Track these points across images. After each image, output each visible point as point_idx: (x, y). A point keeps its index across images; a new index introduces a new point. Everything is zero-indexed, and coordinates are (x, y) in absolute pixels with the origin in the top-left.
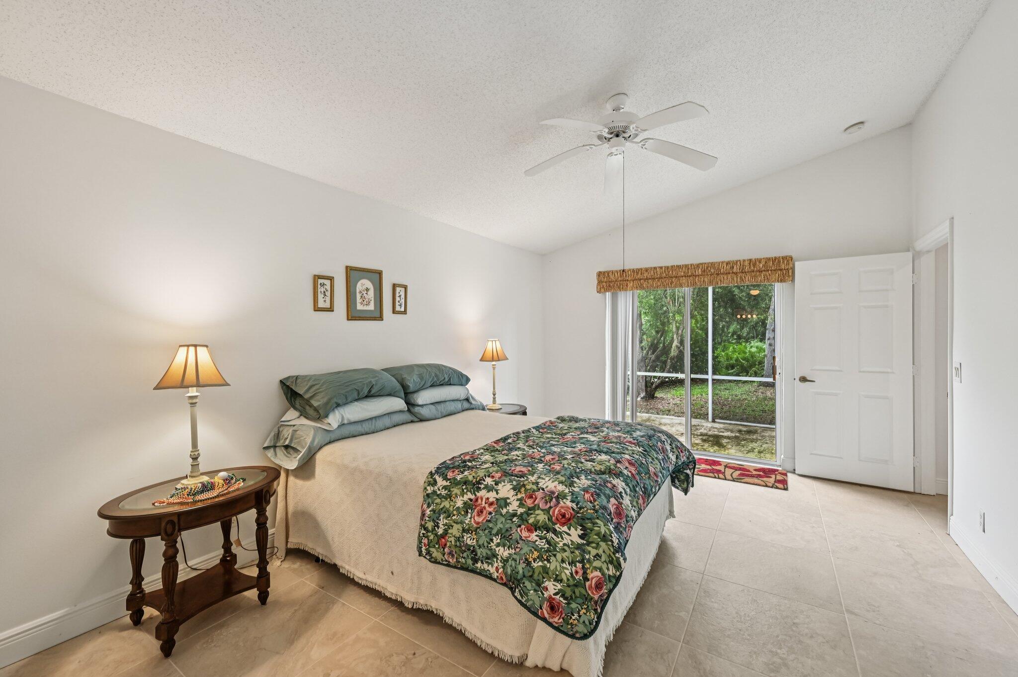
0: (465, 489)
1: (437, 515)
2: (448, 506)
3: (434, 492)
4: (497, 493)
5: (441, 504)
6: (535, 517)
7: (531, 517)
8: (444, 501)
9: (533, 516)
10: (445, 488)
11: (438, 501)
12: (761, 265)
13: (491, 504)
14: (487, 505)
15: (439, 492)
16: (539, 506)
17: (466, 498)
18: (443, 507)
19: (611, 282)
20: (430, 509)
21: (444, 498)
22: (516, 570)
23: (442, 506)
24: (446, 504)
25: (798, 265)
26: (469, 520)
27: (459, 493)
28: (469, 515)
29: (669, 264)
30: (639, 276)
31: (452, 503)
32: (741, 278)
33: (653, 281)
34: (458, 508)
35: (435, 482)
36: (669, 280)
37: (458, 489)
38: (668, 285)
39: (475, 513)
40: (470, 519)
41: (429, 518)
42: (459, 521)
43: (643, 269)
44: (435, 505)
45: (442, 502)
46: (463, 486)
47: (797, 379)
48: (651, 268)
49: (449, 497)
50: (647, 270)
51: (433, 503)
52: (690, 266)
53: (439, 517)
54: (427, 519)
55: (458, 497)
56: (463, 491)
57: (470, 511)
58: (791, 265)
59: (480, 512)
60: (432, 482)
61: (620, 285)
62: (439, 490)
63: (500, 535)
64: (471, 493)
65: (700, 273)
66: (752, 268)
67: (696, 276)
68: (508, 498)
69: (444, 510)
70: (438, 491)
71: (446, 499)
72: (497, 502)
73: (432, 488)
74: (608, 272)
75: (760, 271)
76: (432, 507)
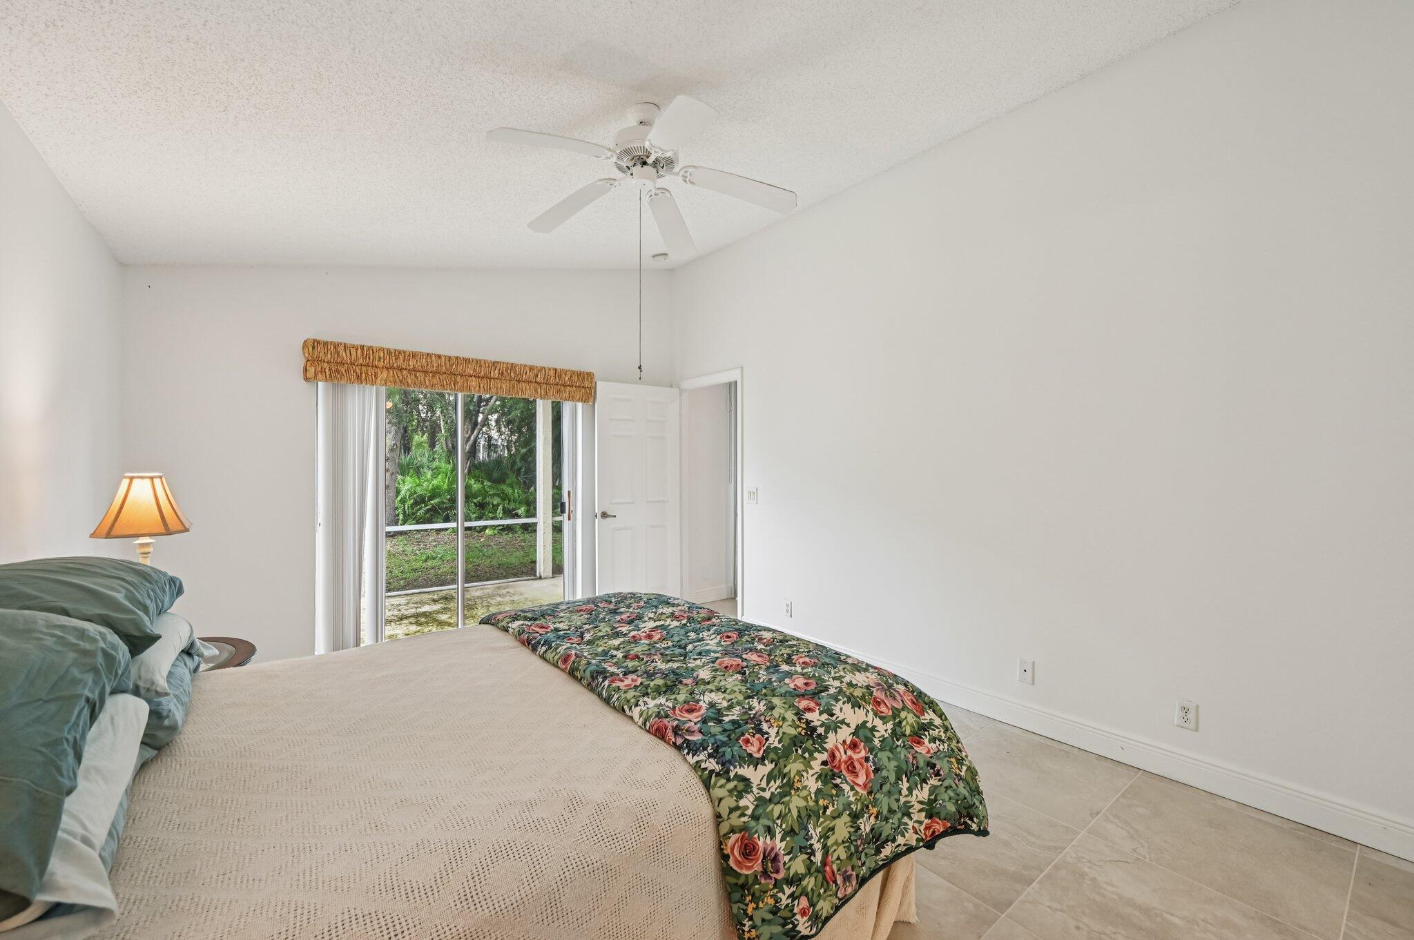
0: (803, 753)
1: (803, 833)
2: (802, 803)
3: (761, 802)
4: (848, 725)
5: (790, 810)
6: (907, 723)
7: (905, 726)
8: (789, 801)
9: (904, 723)
10: (770, 777)
11: (777, 810)
12: (567, 378)
13: (854, 746)
14: (849, 752)
15: (767, 795)
16: (897, 709)
17: (816, 766)
18: (799, 812)
19: (342, 364)
20: (779, 836)
21: (786, 796)
22: (962, 797)
23: (795, 813)
24: (796, 802)
25: (600, 385)
26: (851, 793)
27: (801, 767)
28: (846, 787)
29: (453, 354)
30: (400, 363)
31: (804, 793)
32: (545, 390)
33: (425, 376)
34: (818, 791)
35: (745, 780)
36: (451, 378)
37: (794, 761)
38: (450, 385)
39: (849, 778)
40: (852, 791)
41: (788, 854)
42: (841, 808)
43: (408, 353)
44: (779, 822)
45: (787, 805)
46: (797, 751)
47: (599, 516)
48: (422, 354)
49: (789, 787)
50: (414, 355)
51: (774, 822)
52: (483, 363)
53: (807, 834)
54: (787, 858)
55: (805, 774)
56: (805, 758)
57: (838, 781)
58: (594, 384)
59: (852, 769)
60: (741, 786)
61: (361, 374)
62: (763, 790)
63: (904, 776)
64: (819, 752)
65: (497, 376)
66: (557, 380)
67: (490, 379)
68: (866, 722)
69: (803, 814)
70: (762, 794)
71: (789, 794)
72: (858, 737)
73: (751, 797)
74: (336, 346)
75: (564, 386)
76: (778, 830)
